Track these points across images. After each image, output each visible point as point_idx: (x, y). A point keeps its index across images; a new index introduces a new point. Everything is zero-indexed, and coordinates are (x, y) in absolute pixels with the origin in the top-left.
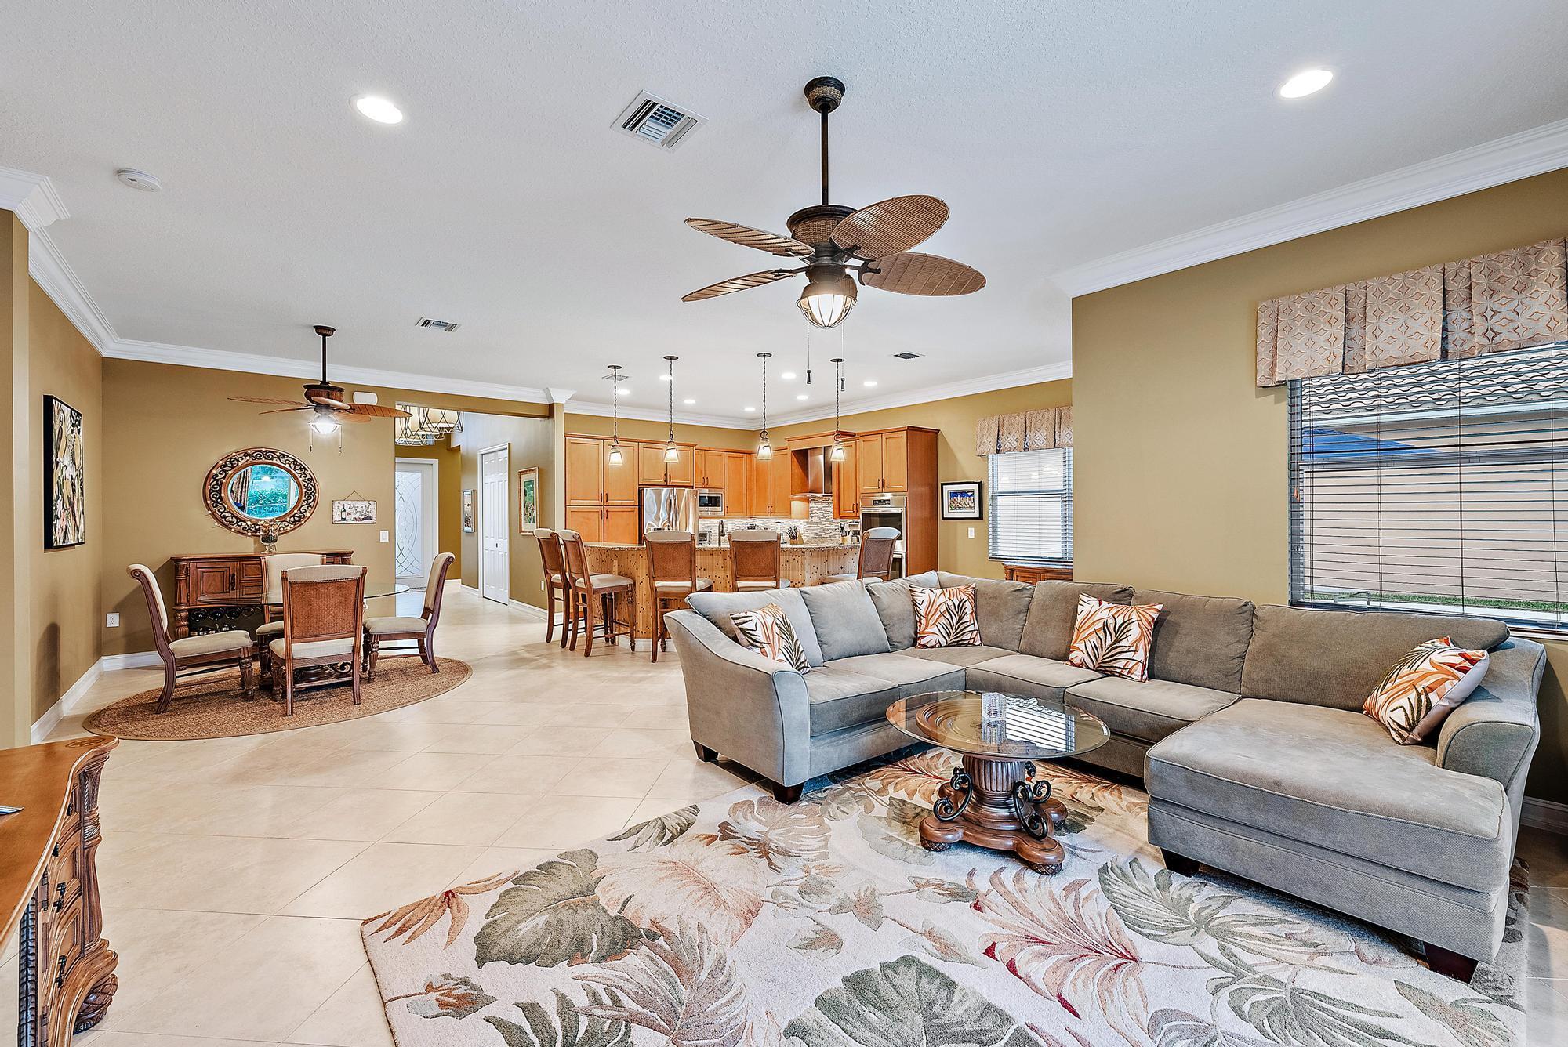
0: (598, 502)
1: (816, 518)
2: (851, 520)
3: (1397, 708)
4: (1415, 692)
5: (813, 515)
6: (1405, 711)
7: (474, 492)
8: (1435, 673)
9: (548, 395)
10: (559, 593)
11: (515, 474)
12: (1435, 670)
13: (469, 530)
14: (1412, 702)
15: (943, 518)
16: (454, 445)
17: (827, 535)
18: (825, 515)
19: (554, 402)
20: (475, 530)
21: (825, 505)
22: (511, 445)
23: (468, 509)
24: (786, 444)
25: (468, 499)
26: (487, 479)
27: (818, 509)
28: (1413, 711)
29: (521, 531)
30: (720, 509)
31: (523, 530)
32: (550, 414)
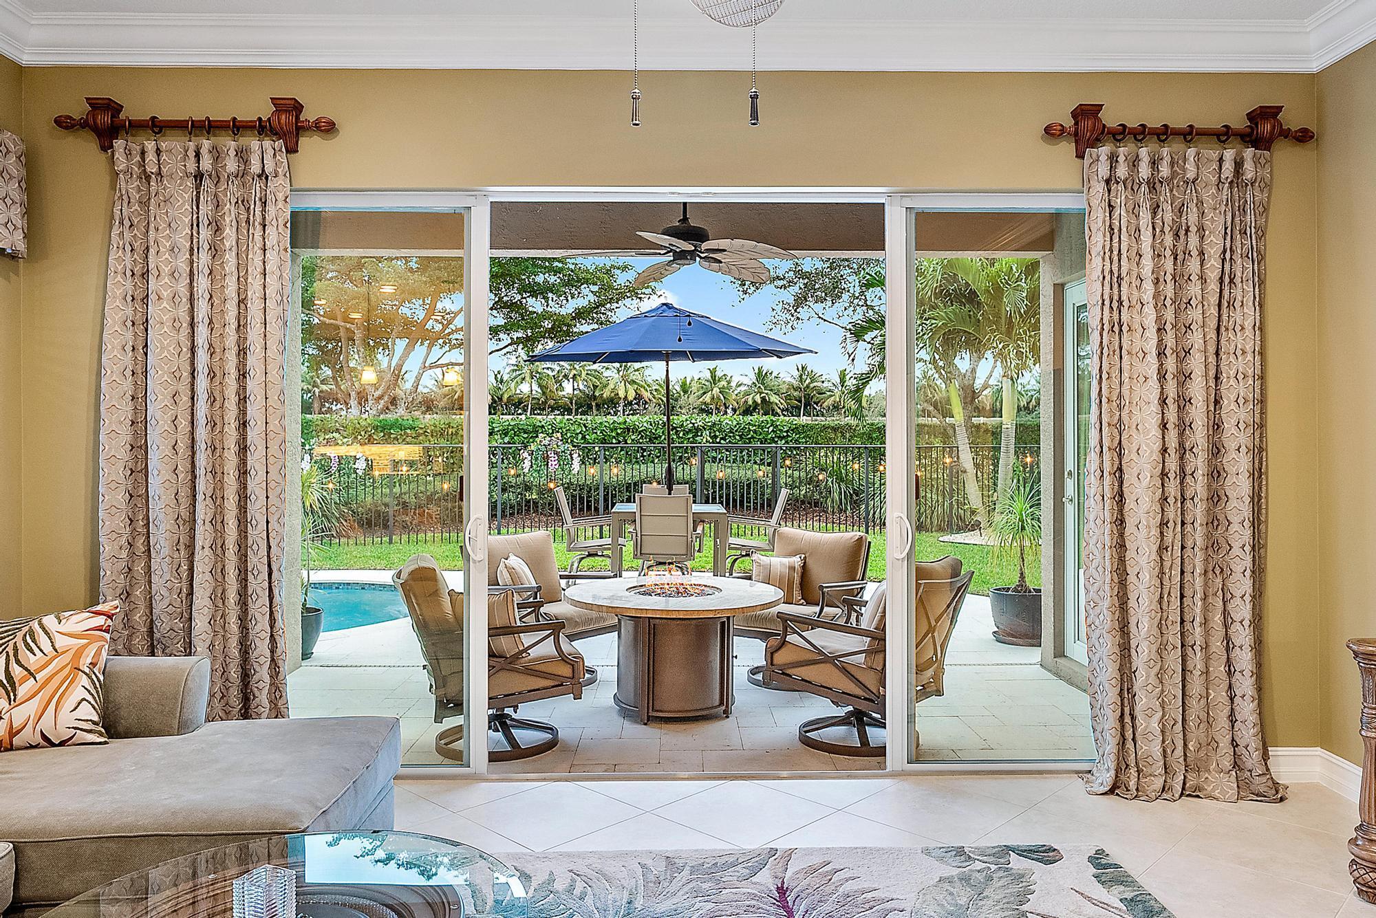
3: (79, 703)
4: (84, 676)
6: (90, 703)
8: (88, 644)
12: (86, 641)
14: (89, 689)
28: (94, 698)
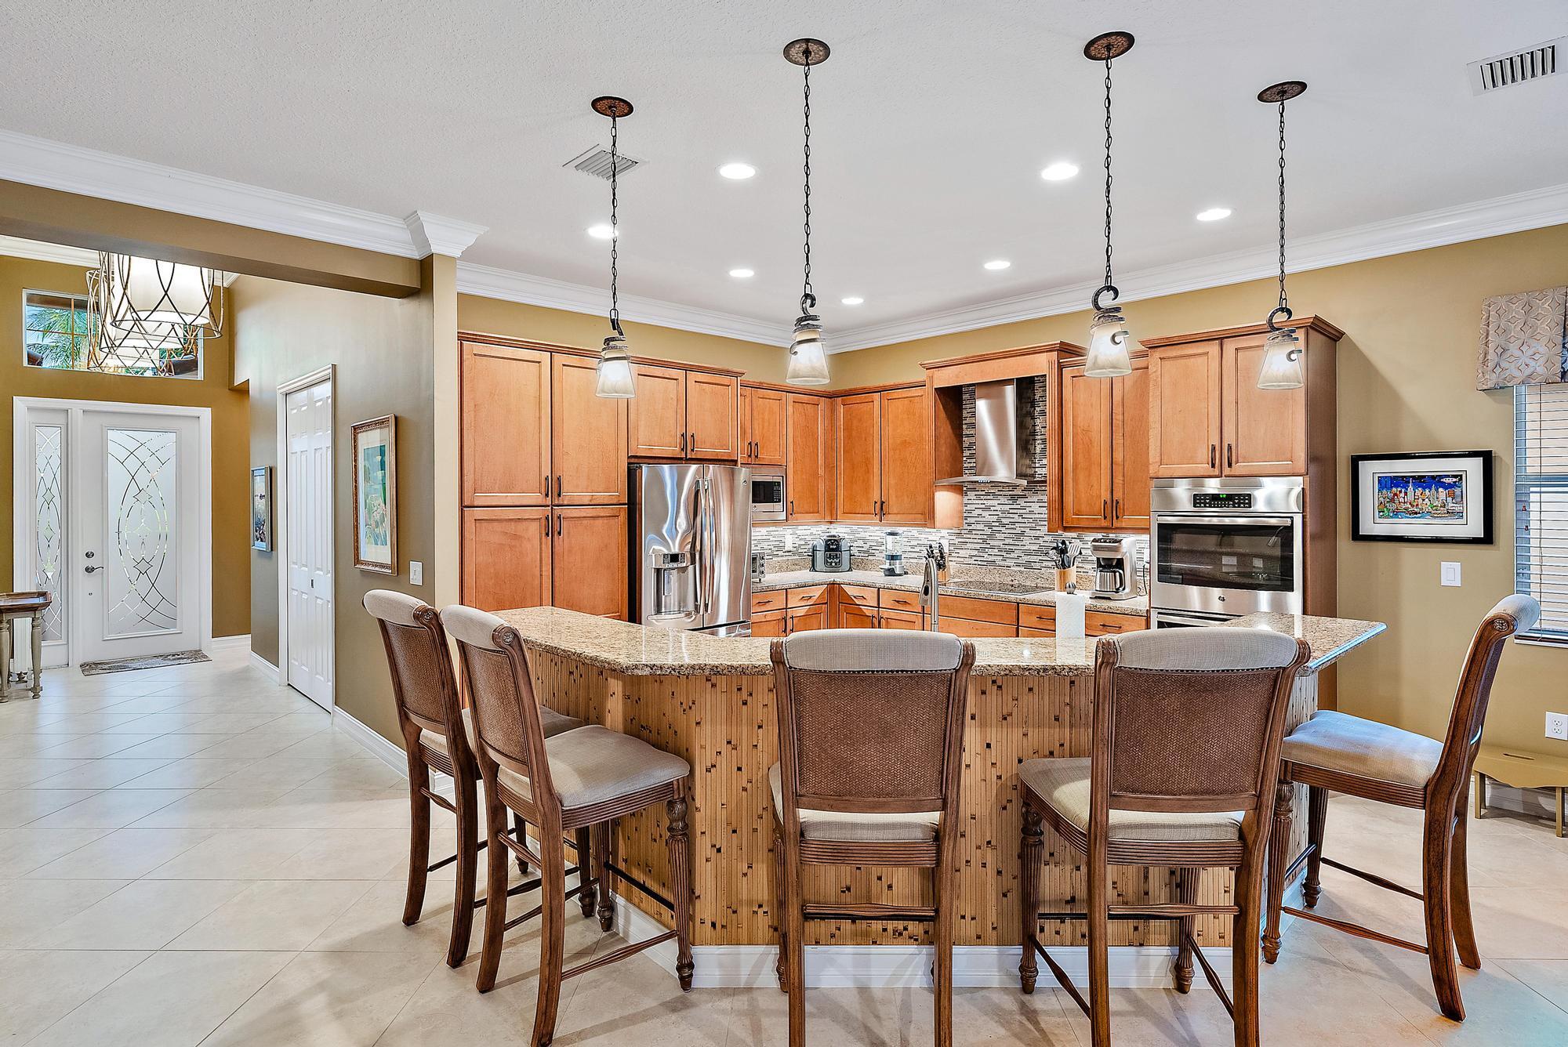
0: (536, 497)
1: (981, 527)
2: (1099, 536)
5: (972, 520)
7: (271, 472)
9: (418, 234)
10: (443, 784)
11: (346, 433)
13: (262, 546)
15: (1356, 536)
16: (239, 380)
17: (1009, 563)
18: (1005, 521)
19: (435, 249)
20: (273, 546)
21: (1003, 500)
22: (338, 368)
23: (261, 505)
24: (921, 375)
25: (260, 486)
26: (297, 445)
27: (988, 509)
29: (357, 561)
30: (778, 506)
31: (362, 558)
32: (422, 282)
